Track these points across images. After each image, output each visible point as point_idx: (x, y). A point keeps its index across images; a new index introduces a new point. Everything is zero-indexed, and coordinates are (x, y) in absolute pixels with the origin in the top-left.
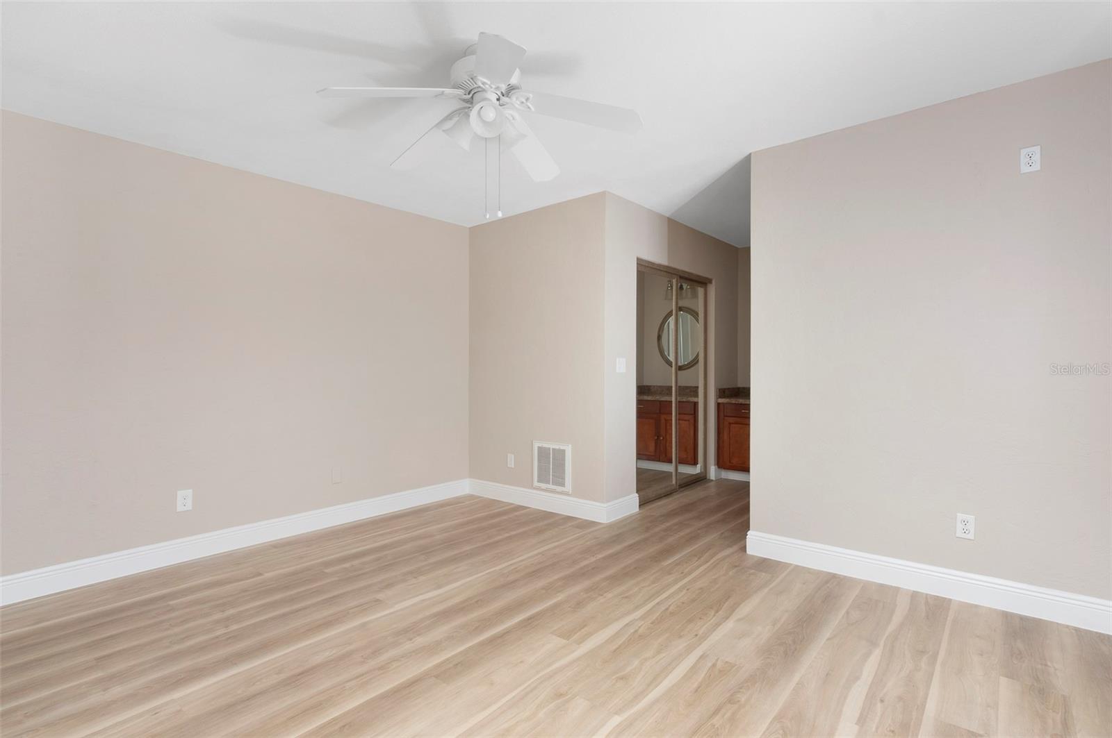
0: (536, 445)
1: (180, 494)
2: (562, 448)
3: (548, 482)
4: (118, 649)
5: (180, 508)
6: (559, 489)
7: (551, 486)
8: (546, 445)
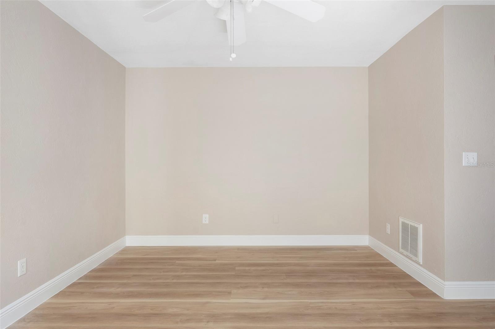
0: (401, 220)
1: (204, 216)
2: (416, 225)
3: (407, 250)
4: (142, 274)
5: (204, 222)
6: (414, 258)
7: (409, 254)
8: (406, 222)
